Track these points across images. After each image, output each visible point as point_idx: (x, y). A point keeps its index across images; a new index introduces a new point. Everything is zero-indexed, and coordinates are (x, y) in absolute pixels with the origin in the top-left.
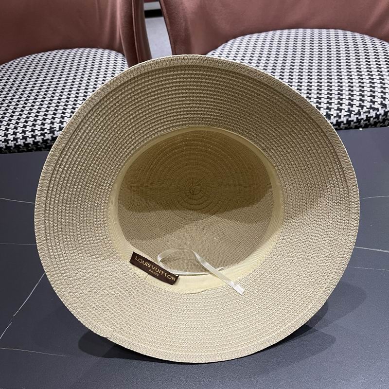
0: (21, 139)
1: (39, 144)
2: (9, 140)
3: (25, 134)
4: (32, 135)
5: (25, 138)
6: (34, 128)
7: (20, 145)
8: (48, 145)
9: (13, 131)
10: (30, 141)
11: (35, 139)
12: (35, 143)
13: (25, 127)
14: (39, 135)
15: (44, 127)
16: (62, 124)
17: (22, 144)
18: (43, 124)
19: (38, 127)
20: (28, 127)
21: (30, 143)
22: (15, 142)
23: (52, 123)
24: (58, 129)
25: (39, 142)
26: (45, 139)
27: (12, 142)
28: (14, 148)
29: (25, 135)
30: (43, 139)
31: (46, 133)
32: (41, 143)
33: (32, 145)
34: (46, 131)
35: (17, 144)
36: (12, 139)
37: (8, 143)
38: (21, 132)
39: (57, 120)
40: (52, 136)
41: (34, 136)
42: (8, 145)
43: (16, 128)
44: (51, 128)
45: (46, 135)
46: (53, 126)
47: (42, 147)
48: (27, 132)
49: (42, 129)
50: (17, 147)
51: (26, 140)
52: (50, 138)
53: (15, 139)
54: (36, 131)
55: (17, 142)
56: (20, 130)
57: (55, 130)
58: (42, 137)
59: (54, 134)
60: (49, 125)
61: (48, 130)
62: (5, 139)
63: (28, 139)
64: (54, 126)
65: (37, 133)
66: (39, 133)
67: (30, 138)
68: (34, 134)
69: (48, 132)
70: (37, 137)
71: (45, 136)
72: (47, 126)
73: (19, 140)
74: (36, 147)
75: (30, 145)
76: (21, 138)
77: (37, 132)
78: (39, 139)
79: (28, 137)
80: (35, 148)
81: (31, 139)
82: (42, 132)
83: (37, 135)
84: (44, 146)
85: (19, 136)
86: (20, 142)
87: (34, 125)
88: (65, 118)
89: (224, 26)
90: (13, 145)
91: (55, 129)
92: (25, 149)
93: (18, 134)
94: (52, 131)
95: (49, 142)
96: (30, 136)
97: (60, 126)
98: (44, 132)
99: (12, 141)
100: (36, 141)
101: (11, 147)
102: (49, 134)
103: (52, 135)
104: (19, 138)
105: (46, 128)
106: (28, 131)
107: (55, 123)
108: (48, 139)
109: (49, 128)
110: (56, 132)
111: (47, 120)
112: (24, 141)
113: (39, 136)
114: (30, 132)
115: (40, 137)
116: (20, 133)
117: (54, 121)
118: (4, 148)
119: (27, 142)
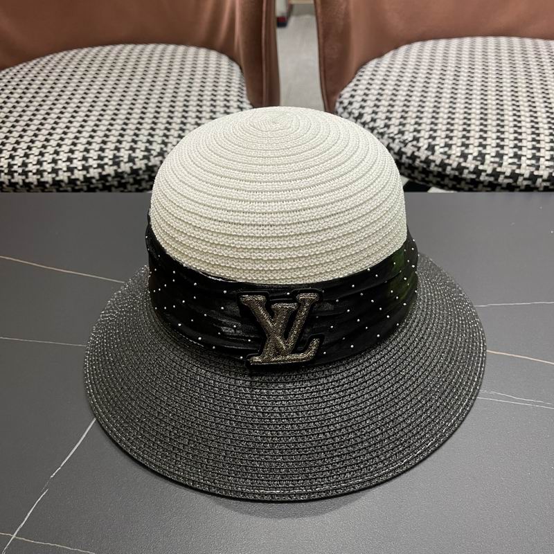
0: (64, 172)
1: (94, 181)
2: (45, 171)
3: (71, 162)
4: (83, 166)
5: (70, 170)
6: (88, 155)
7: (62, 181)
8: (108, 184)
9: (51, 157)
10: (79, 175)
11: (88, 172)
12: (87, 180)
13: (72, 151)
14: (95, 166)
15: (103, 155)
16: (134, 152)
17: (66, 180)
18: (102, 150)
19: (94, 154)
20: (76, 152)
21: (78, 179)
22: (54, 175)
23: (117, 149)
24: (126, 160)
25: (93, 178)
26: (104, 173)
27: (50, 175)
28: (51, 185)
29: (72, 166)
30: (100, 174)
31: (106, 164)
32: (97, 180)
33: (82, 182)
34: (106, 160)
35: (57, 179)
36: (50, 170)
37: (42, 177)
38: (65, 159)
39: (126, 145)
40: (115, 171)
41: (85, 168)
42: (42, 180)
43: (57, 153)
44: (115, 157)
45: (106, 167)
46: (118, 154)
47: (97, 188)
48: (75, 161)
49: (100, 158)
50: (57, 184)
51: (73, 174)
52: (112, 173)
53: (55, 171)
54: (90, 160)
55: (57, 175)
56: (63, 156)
57: (122, 161)
58: (100, 170)
59: (119, 167)
60: (112, 153)
61: (110, 159)
62: (38, 170)
63: (76, 171)
64: (121, 154)
65: (91, 164)
66: (95, 164)
67: (79, 170)
68: (87, 165)
69: (111, 163)
70: (91, 170)
71: (103, 169)
72: (109, 154)
73: (60, 173)
74: (88, 187)
75: (78, 183)
76: (65, 169)
77: (91, 162)
78: (94, 173)
79: (76, 168)
80: (85, 188)
81: (80, 172)
82: (99, 162)
83: (91, 166)
84: (100, 186)
85: (62, 165)
86: (63, 176)
87: (87, 150)
88: (139, 143)
89: (396, 22)
90: (50, 180)
91: (121, 159)
92: (69, 189)
93: (60, 162)
94: (116, 161)
95: (110, 179)
96: (80, 168)
97: (130, 155)
98: (102, 162)
99: (49, 173)
100: (88, 176)
101: (47, 182)
102: (111, 166)
103: (115, 167)
104: (61, 169)
105: (107, 157)
106: (76, 158)
107: (122, 150)
108: (109, 175)
109: (111, 157)
110: (122, 164)
111: (109, 143)
112: (69, 174)
113: (95, 168)
114: (79, 160)
115: (96, 170)
116: (64, 162)
117: (120, 146)
118: (36, 183)
119: (73, 177)
